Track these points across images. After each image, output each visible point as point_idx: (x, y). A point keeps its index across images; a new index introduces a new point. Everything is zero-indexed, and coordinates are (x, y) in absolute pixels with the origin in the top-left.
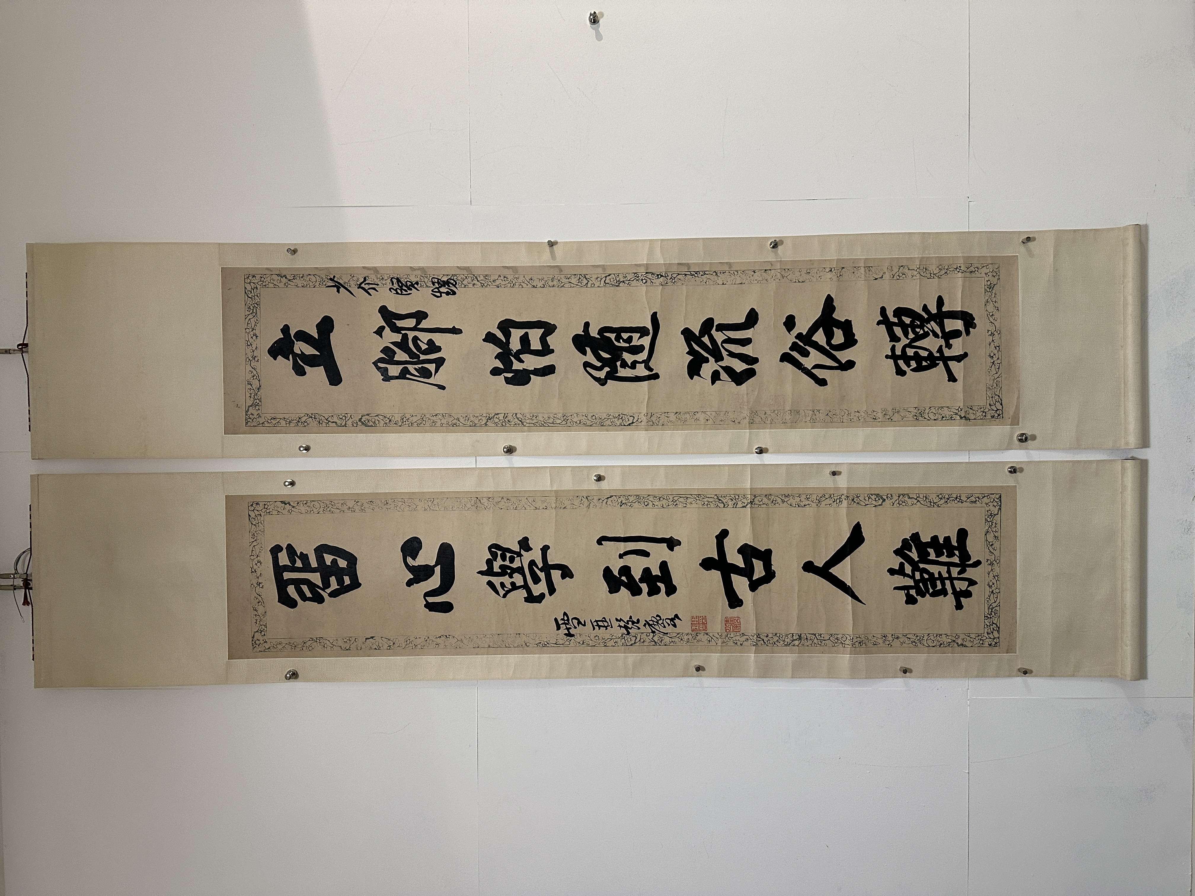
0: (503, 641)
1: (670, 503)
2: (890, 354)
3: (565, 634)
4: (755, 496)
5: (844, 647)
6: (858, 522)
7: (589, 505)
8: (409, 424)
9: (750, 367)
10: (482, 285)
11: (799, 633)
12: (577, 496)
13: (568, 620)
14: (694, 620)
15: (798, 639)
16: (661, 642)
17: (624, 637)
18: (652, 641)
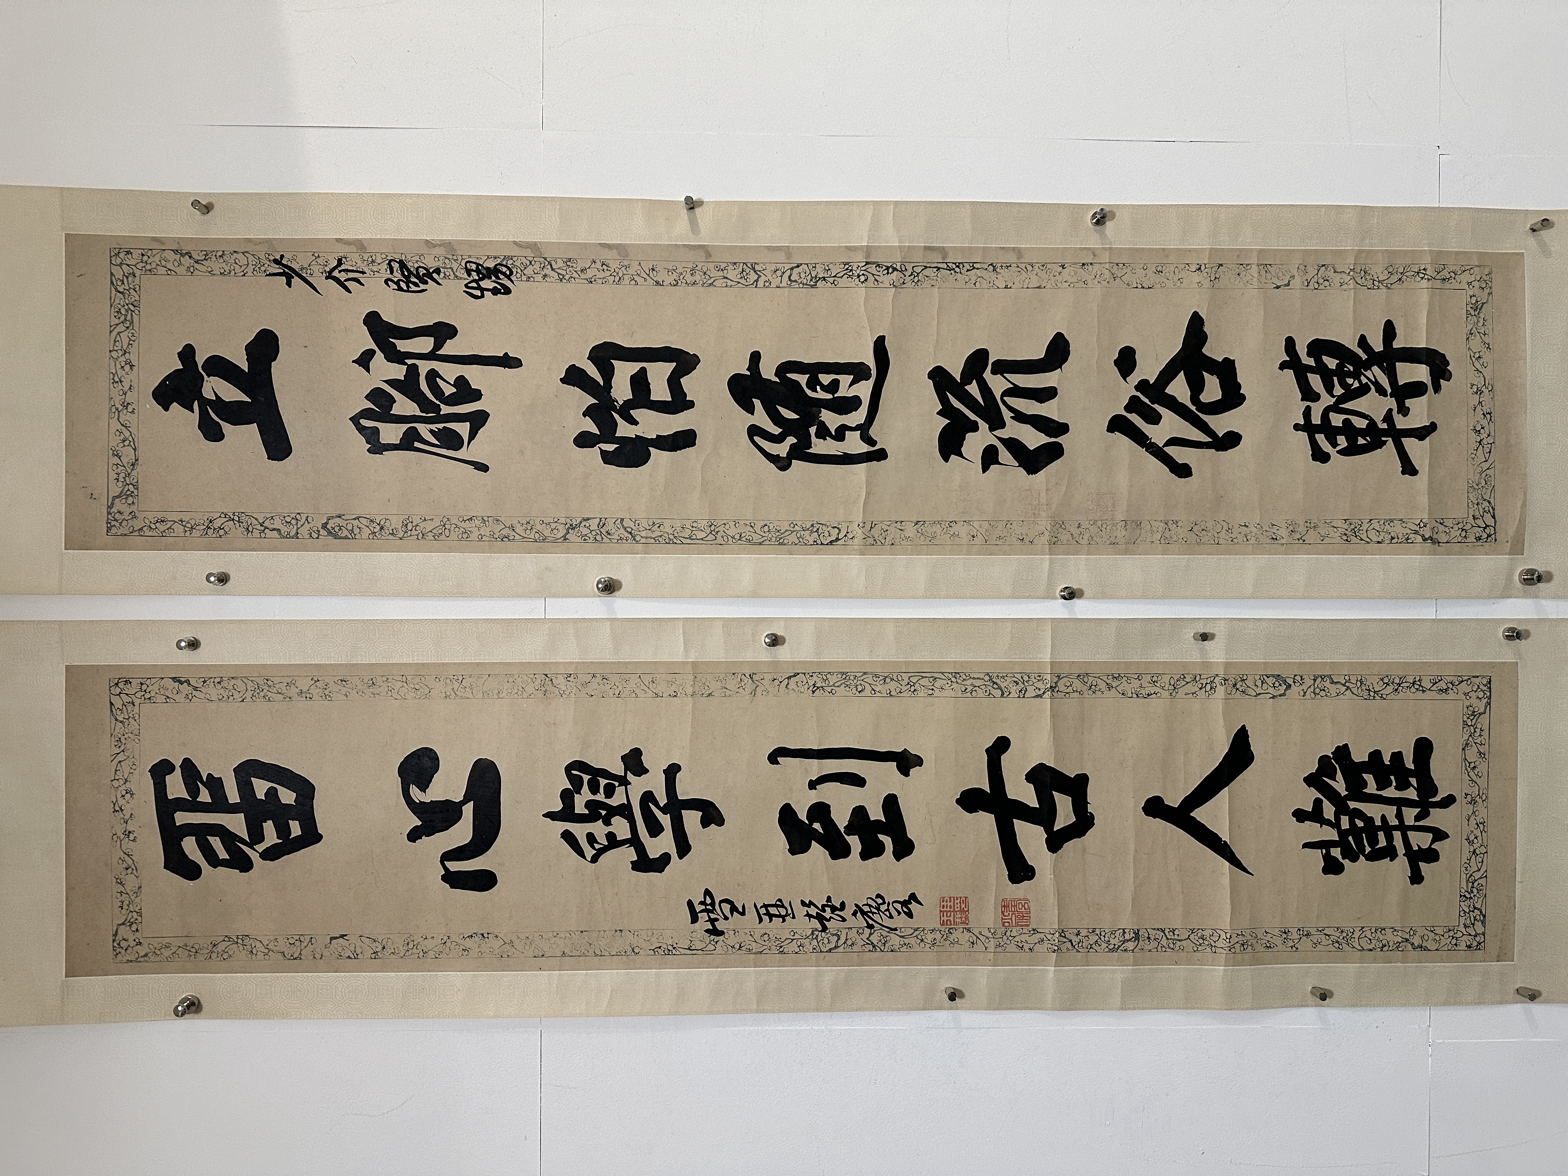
0: (590, 944)
1: (904, 688)
2: (1302, 423)
3: (707, 931)
4: (1058, 676)
5: (1215, 952)
6: (1244, 727)
7: (755, 691)
8: (418, 535)
9: (1053, 440)
10: (561, 277)
11: (1135, 927)
12: (734, 674)
13: (713, 904)
14: (945, 903)
15: (1133, 939)
16: (885, 945)
17: (817, 936)
18: (868, 944)
